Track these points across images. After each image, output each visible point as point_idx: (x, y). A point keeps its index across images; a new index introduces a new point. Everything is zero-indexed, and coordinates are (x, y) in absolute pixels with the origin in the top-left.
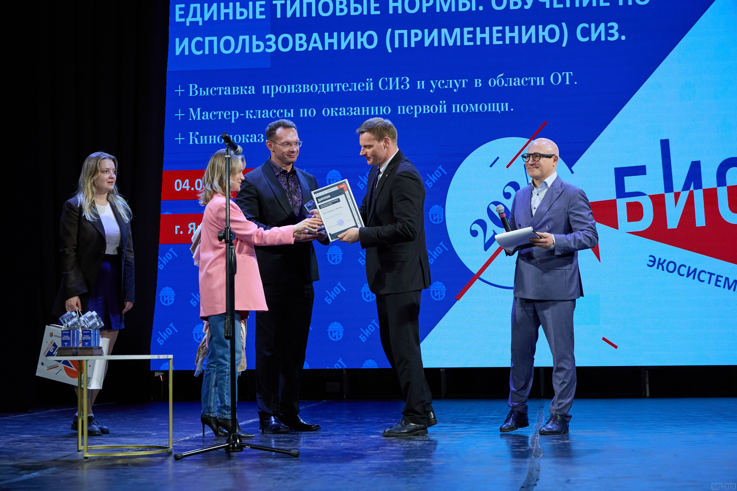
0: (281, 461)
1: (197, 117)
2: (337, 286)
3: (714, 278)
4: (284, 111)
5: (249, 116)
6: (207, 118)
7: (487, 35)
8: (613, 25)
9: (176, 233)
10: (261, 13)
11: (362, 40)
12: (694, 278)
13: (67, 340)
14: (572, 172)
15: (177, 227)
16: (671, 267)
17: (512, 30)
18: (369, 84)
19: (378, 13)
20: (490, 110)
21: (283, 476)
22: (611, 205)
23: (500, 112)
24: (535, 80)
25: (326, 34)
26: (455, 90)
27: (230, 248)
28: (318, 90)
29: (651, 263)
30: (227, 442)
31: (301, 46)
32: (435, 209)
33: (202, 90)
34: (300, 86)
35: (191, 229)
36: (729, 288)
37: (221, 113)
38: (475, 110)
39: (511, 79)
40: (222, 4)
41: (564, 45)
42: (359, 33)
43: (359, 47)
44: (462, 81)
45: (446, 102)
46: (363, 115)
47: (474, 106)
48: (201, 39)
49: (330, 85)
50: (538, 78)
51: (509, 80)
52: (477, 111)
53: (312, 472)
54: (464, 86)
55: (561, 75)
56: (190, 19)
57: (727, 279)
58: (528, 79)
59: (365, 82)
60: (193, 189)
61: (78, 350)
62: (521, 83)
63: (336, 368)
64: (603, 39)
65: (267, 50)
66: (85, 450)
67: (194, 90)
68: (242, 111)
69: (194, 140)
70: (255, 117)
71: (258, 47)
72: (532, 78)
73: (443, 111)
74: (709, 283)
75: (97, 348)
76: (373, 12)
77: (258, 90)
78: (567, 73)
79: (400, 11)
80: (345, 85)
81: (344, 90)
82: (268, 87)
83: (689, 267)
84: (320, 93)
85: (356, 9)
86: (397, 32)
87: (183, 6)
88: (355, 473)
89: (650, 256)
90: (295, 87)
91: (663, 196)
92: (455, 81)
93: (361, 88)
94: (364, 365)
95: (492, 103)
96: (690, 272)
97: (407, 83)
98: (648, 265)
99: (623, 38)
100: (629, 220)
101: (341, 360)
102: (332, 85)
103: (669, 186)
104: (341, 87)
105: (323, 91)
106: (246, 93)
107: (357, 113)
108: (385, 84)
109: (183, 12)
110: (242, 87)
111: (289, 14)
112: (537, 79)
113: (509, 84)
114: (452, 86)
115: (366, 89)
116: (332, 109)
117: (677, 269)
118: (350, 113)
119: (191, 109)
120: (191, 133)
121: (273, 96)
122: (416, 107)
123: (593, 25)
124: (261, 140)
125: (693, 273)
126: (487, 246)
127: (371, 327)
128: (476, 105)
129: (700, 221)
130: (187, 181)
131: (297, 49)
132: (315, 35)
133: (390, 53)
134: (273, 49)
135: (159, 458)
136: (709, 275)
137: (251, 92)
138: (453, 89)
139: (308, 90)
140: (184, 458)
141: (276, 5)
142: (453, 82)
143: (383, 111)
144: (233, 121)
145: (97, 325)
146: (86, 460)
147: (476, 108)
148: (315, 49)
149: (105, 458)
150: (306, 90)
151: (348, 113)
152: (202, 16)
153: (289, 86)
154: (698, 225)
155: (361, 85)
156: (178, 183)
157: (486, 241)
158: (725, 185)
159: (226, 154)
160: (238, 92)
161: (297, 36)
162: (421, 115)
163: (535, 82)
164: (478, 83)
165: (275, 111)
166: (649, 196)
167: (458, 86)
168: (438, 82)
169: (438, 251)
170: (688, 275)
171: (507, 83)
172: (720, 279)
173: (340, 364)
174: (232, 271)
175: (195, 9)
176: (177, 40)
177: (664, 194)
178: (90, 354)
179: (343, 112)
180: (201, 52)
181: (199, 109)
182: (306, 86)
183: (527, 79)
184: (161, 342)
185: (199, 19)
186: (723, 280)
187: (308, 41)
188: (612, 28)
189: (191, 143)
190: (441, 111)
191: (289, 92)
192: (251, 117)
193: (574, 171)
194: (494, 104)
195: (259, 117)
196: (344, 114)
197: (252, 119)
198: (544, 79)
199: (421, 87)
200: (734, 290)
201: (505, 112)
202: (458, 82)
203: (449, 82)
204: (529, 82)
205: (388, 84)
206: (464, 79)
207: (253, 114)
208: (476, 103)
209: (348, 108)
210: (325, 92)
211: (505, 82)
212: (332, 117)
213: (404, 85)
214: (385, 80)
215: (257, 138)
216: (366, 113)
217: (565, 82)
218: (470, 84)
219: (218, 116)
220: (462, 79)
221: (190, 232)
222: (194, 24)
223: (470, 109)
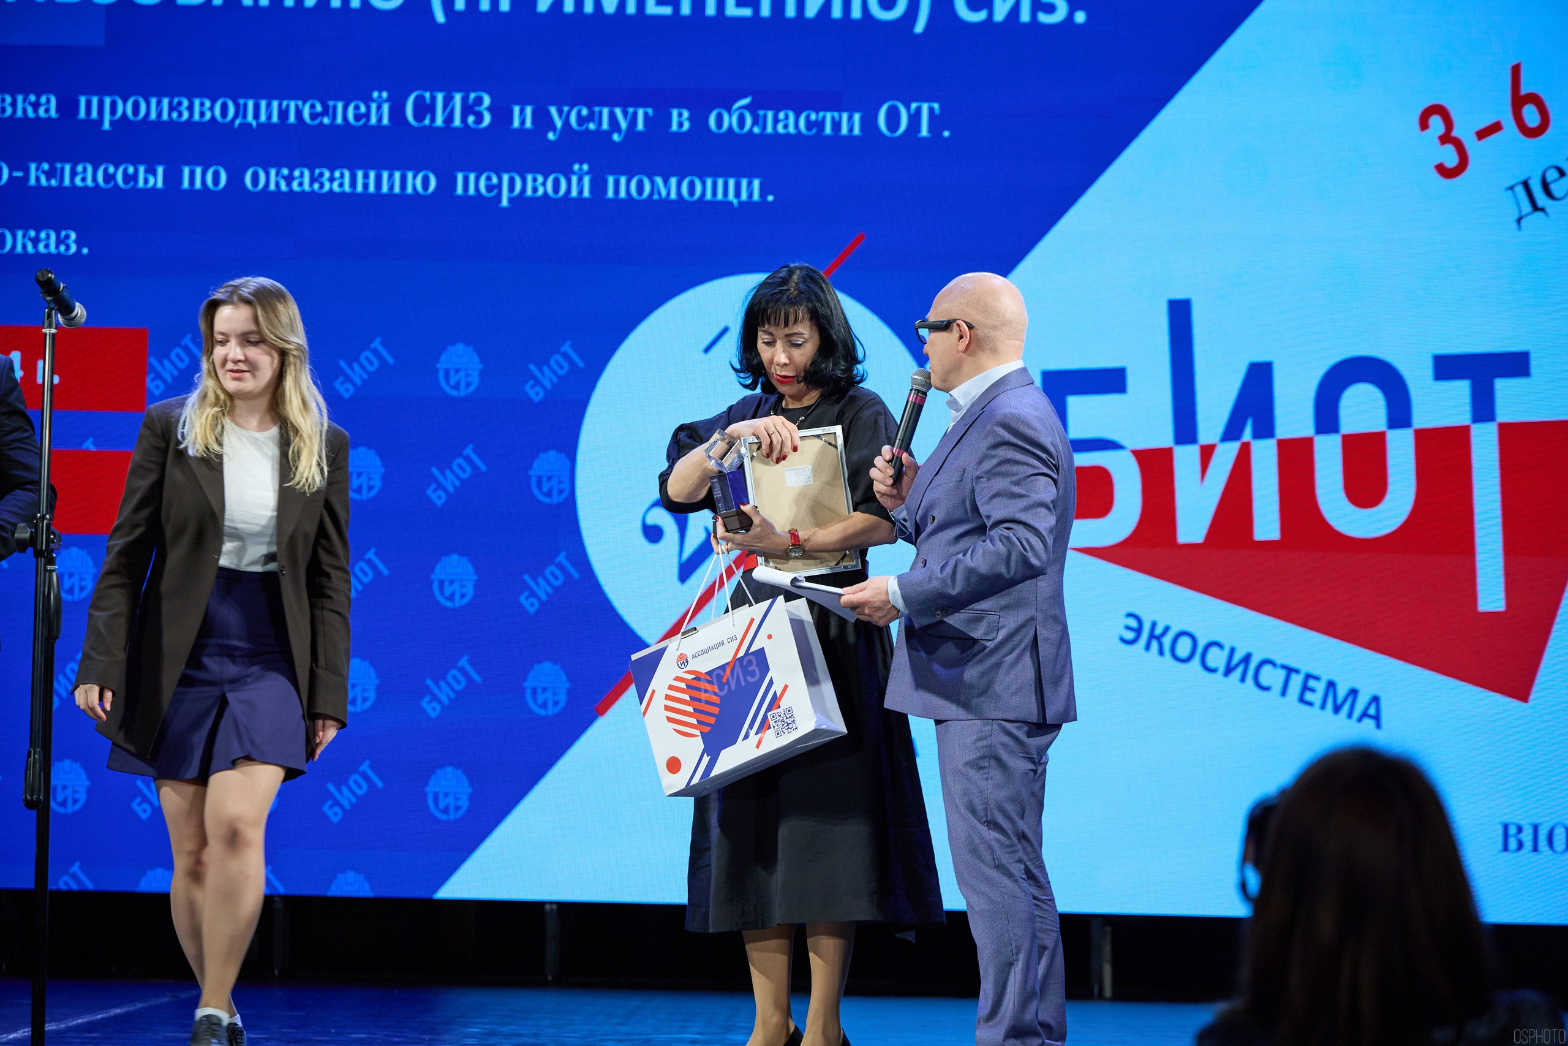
3: (1296, 681)
4: (136, 171)
5: (38, 179)
12: (1243, 679)
16: (1184, 647)
18: (379, 108)
20: (709, 196)
23: (740, 203)
24: (837, 119)
26: (616, 137)
27: (46, 571)
28: (236, 116)
29: (1130, 635)
32: (547, 462)
34: (186, 103)
36: (1337, 709)
38: (669, 194)
39: (770, 115)
41: (919, 27)
43: (355, 3)
44: (635, 114)
45: (589, 169)
46: (359, 195)
47: (666, 182)
49: (269, 105)
50: (845, 116)
51: (765, 115)
52: (673, 195)
54: (640, 126)
55: (908, 108)
57: (1331, 685)
58: (817, 115)
59: (368, 101)
62: (797, 126)
64: (1025, 16)
68: (18, 163)
70: (54, 183)
72: (829, 116)
73: (581, 192)
74: (1284, 693)
77: (68, 107)
78: (925, 107)
80: (313, 106)
81: (308, 121)
82: (95, 100)
83: (1232, 651)
84: (240, 124)
89: (1130, 615)
90: (170, 103)
91: (1168, 453)
92: (618, 112)
93: (357, 117)
94: (333, 888)
95: (715, 175)
96: (1235, 662)
97: (489, 109)
98: (1124, 641)
99: (1080, 17)
103: (1185, 429)
104: (299, 113)
105: (250, 118)
106: (30, 113)
107: (341, 185)
108: (424, 109)
110: (20, 98)
112: (840, 117)
113: (764, 127)
114: (610, 124)
115: (369, 120)
116: (273, 172)
117: (1200, 652)
118: (322, 186)
121: (106, 126)
122: (506, 177)
124: (68, 248)
125: (1240, 666)
126: (687, 570)
127: (355, 782)
128: (673, 181)
129: (1267, 524)
133: (440, 25)
136: (1283, 673)
137: (47, 111)
138: (609, 134)
139: (208, 116)
142: (612, 116)
143: (414, 185)
147: (671, 188)
148: (233, 2)
150: (202, 114)
151: (316, 186)
153: (154, 101)
154: (1260, 535)
155: (357, 108)
157: (687, 554)
158: (1334, 429)
160: (9, 111)
162: (519, 201)
163: (836, 125)
164: (680, 120)
165: (111, 170)
166: (1134, 452)
167: (624, 125)
168: (569, 112)
169: (550, 578)
170: (1228, 671)
171: (758, 124)
172: (1312, 683)
177: (1170, 449)
179: (303, 181)
182: (202, 104)
183: (813, 117)
186: (1320, 687)
190: (574, 193)
191: (153, 116)
192: (44, 182)
194: (720, 182)
195: (67, 182)
196: (306, 187)
197: (44, 188)
198: (863, 121)
199: (523, 123)
200: (1350, 716)
201: (749, 204)
202: (625, 114)
203: (601, 113)
204: (821, 124)
205: (432, 109)
206: (641, 106)
207: (50, 175)
208: (674, 175)
209: (317, 172)
210: (254, 123)
211: (755, 122)
212: (272, 193)
213: (476, 117)
214: (423, 98)
215: (59, 242)
216: (366, 186)
217: (919, 130)
218: (659, 122)
220: (636, 106)
223: (656, 191)
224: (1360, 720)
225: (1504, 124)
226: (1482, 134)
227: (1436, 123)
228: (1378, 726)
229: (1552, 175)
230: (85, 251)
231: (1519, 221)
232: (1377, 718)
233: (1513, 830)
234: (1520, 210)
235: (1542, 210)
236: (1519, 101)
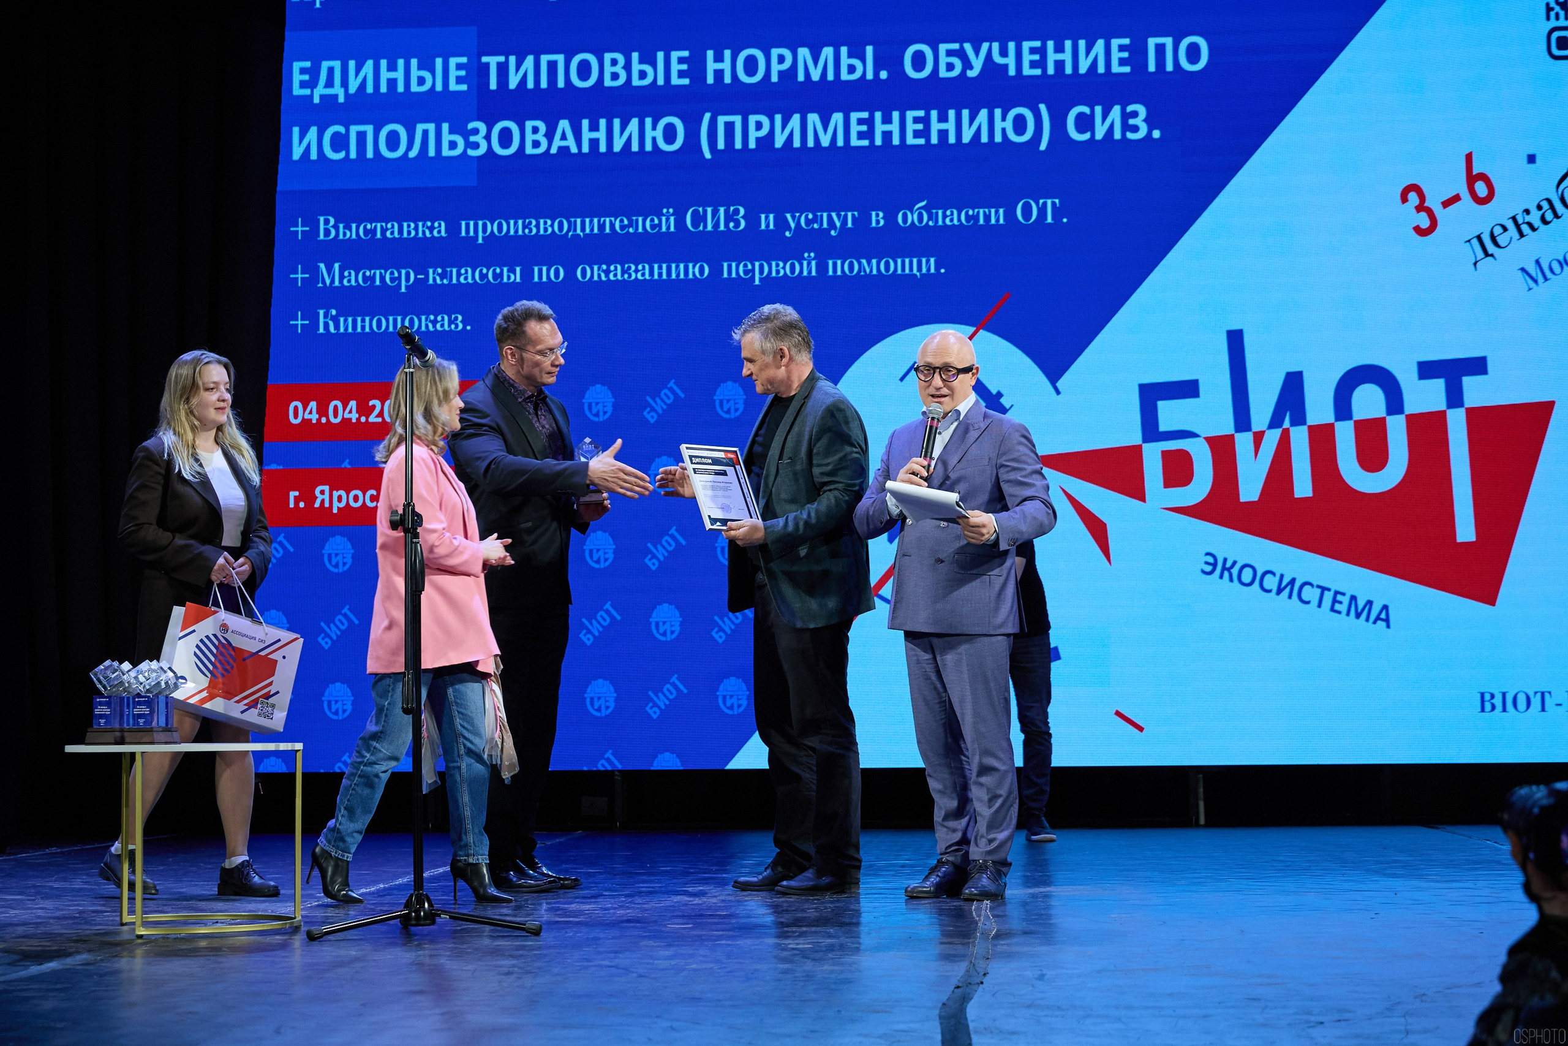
0: (508, 943)
1: (333, 281)
2: (604, 610)
3: (1328, 597)
4: (502, 271)
5: (434, 279)
6: (353, 283)
7: (894, 127)
8: (1137, 110)
9: (292, 505)
10: (459, 80)
11: (654, 134)
12: (1290, 597)
13: (105, 714)
14: (1058, 392)
15: (293, 494)
16: (1247, 575)
17: (943, 118)
18: (668, 220)
19: (686, 81)
20: (899, 272)
21: (516, 969)
22: (1133, 454)
23: (921, 274)
24: (988, 213)
25: (585, 123)
26: (833, 233)
28: (569, 230)
29: (1209, 568)
30: (405, 907)
31: (536, 144)
33: (344, 228)
34: (534, 222)
35: (320, 497)
36: (1358, 616)
37: (381, 273)
38: (871, 271)
39: (940, 212)
40: (384, 63)
41: (1043, 146)
42: (648, 121)
43: (649, 147)
44: (846, 216)
45: (815, 256)
46: (656, 281)
47: (869, 263)
48: (341, 129)
49: (591, 222)
50: (993, 211)
51: (937, 213)
52: (875, 272)
53: (569, 961)
54: (850, 225)
55: (1037, 204)
56: (320, 90)
57: (1353, 598)
58: (974, 211)
59: (659, 215)
60: (324, 420)
61: (126, 734)
62: (959, 219)
63: (602, 769)
64: (1117, 135)
65: (471, 152)
66: (139, 923)
67: (327, 227)
68: (421, 269)
69: (326, 325)
70: (445, 281)
71: (453, 145)
72: (981, 211)
73: (810, 272)
74: (1319, 606)
76: (675, 81)
77: (452, 229)
78: (1049, 202)
79: (728, 80)
80: (622, 221)
81: (619, 231)
82: (472, 223)
83: (1282, 576)
84: (572, 235)
85: (643, 75)
86: (722, 120)
87: (308, 64)
88: (648, 964)
89: (1207, 554)
90: (524, 223)
91: (1231, 438)
92: (834, 215)
93: (653, 227)
94: (655, 764)
95: (903, 257)
96: (1284, 584)
97: (741, 217)
98: (1203, 572)
99: (1156, 134)
100: (1167, 485)
101: (612, 754)
102: (596, 220)
103: (1242, 421)
104: (612, 225)
105: (579, 231)
106: (428, 234)
107: (643, 275)
108: (698, 219)
109: (306, 77)
110: (420, 224)
111: (513, 82)
112: (990, 212)
113: (937, 221)
114: (828, 224)
115: (661, 228)
116: (596, 267)
117: (1259, 579)
118: (630, 276)
119: (322, 266)
120: (321, 312)
121: (480, 241)
122: (757, 264)
123: (1098, 109)
124: (457, 326)
125: (1288, 587)
127: (668, 690)
128: (874, 261)
129: (1303, 486)
130: (313, 405)
131: (529, 150)
132: (564, 125)
133: (709, 160)
134: (483, 149)
135: (278, 937)
136: (1319, 591)
137: (439, 232)
138: (828, 230)
139: (550, 230)
140: (325, 938)
141: (488, 64)
142: (830, 219)
143: (694, 273)
144: (403, 290)
145: (161, 686)
146: (140, 941)
147: (872, 267)
148: (564, 150)
149: (175, 936)
150: (546, 230)
151: (626, 276)
152: (345, 84)
153: (512, 222)
154: (1298, 494)
155: (652, 220)
156: (296, 408)
158: (1349, 417)
160: (413, 233)
161: (529, 124)
162: (767, 280)
163: (987, 218)
164: (877, 219)
165: (485, 271)
166: (1205, 438)
167: (838, 224)
168: (800, 217)
170: (1279, 591)
171: (932, 220)
172: (1339, 598)
173: (609, 761)
175: (331, 70)
176: (296, 130)
177: (1233, 436)
179: (617, 273)
180: (342, 155)
181: (337, 266)
182: (545, 223)
183: (971, 212)
185: (338, 90)
186: (1345, 600)
187: (550, 136)
188: (1135, 114)
189: (321, 330)
190: (805, 273)
191: (512, 232)
192: (438, 281)
193: (1060, 390)
194: (907, 261)
195: (454, 281)
196: (619, 277)
197: (439, 285)
198: (1005, 212)
199: (768, 225)
200: (1367, 620)
201: (927, 275)
202: (839, 216)
203: (822, 216)
204: (976, 218)
205: (704, 219)
206: (850, 211)
207: (443, 276)
208: (874, 258)
209: (626, 266)
210: (582, 234)
211: (930, 218)
212: (596, 282)
213: (734, 223)
214: (699, 211)
215: (450, 323)
216: (660, 274)
217: (1046, 219)
218: (863, 221)
219: (373, 278)
220: (847, 210)
221: (317, 505)
222: (329, 101)
223: (862, 270)
224: (1375, 622)
225: (1462, 196)
226: (1446, 204)
227: (1413, 197)
228: (1388, 626)
229: (1498, 230)
230: (469, 328)
231: (1475, 264)
232: (1387, 621)
233: (1487, 697)
234: (1476, 257)
235: (1492, 255)
236: (1472, 179)
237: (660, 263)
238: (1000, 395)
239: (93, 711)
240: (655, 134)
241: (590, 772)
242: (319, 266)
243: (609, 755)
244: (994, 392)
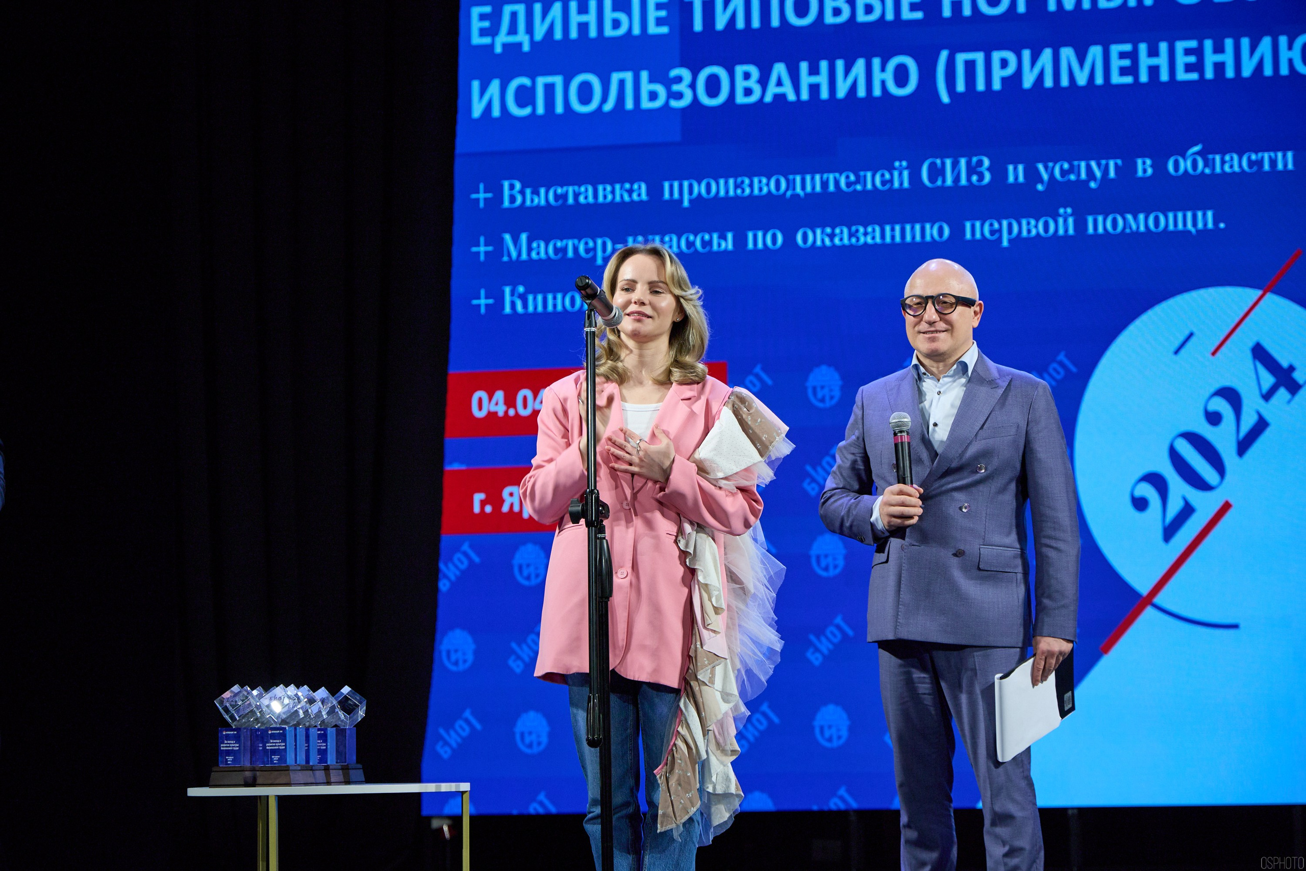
1: (519, 254)
2: (834, 625)
4: (711, 238)
6: (543, 255)
7: (1162, 61)
9: (477, 509)
10: (659, 22)
13: (233, 750)
15: (478, 497)
17: (1219, 49)
18: (900, 174)
19: (919, 15)
20: (1171, 227)
23: (1198, 231)
24: (1274, 157)
25: (804, 66)
26: (1093, 185)
27: (596, 538)
28: (787, 189)
31: (748, 92)
33: (533, 193)
34: (747, 181)
35: (508, 501)
37: (574, 243)
38: (1138, 228)
39: (1218, 158)
40: (573, 5)
42: (876, 62)
43: (877, 92)
44: (1107, 165)
45: (1072, 212)
46: (888, 245)
47: (1135, 218)
48: (526, 81)
49: (813, 179)
50: (1280, 155)
51: (1214, 159)
52: (1142, 229)
54: (1112, 174)
56: (503, 38)
58: (1257, 156)
59: (891, 169)
60: (512, 412)
61: (258, 773)
62: (1240, 166)
63: (834, 808)
65: (674, 104)
67: (512, 193)
68: (619, 238)
69: (513, 304)
71: (653, 96)
72: (1266, 156)
73: (1066, 230)
75: (299, 768)
76: (907, 15)
77: (655, 191)
79: (967, 12)
80: (848, 177)
81: (844, 188)
82: (676, 184)
84: (792, 196)
85: (869, 9)
86: (961, 58)
87: (487, 9)
90: (735, 182)
92: (1093, 164)
93: (884, 183)
95: (1175, 210)
97: (988, 169)
101: (845, 790)
102: (817, 177)
104: (837, 183)
105: (798, 190)
106: (626, 198)
107: (873, 238)
108: (936, 172)
109: (486, 24)
110: (618, 187)
111: (721, 23)
112: (1276, 156)
113: (1214, 168)
114: (1086, 175)
115: (893, 184)
116: (818, 231)
118: (858, 239)
119: (507, 237)
120: (507, 290)
121: (686, 203)
122: (1005, 223)
126: (1169, 532)
128: (1141, 217)
130: (499, 395)
131: (740, 99)
132: (780, 69)
133: (947, 104)
134: (687, 100)
137: (639, 195)
138: (1086, 182)
139: (765, 190)
141: (691, 3)
142: (1089, 169)
143: (931, 235)
144: (599, 262)
145: (299, 715)
147: (1139, 223)
148: (780, 98)
150: (761, 189)
151: (854, 240)
152: (530, 30)
153: (722, 182)
155: (883, 175)
156: (480, 400)
157: (1168, 519)
159: (587, 325)
160: (610, 197)
161: (740, 70)
162: (1017, 241)
163: (1273, 163)
164: (1144, 167)
165: (692, 238)
167: (1098, 174)
168: (1053, 168)
171: (1208, 166)
173: (842, 800)
174: (603, 590)
175: (514, 15)
176: (476, 85)
178: (284, 782)
179: (842, 236)
180: (527, 111)
181: (524, 237)
182: (760, 182)
183: (1254, 157)
184: (446, 752)
185: (522, 37)
187: (763, 82)
189: (508, 310)
190: (1061, 232)
191: (722, 193)
194: (1180, 215)
196: (846, 241)
198: (1295, 158)
199: (1016, 178)
201: (1205, 230)
202: (1099, 165)
203: (1079, 166)
204: (1260, 163)
205: (942, 172)
206: (1112, 158)
208: (1142, 212)
209: (854, 228)
210: (802, 194)
211: (1206, 165)
212: (819, 248)
213: (978, 175)
214: (935, 164)
216: (893, 237)
218: (1127, 170)
219: (564, 250)
220: (1108, 158)
221: (505, 508)
222: (512, 49)
223: (1127, 226)
237: (893, 224)
238: (1292, 368)
239: (218, 747)
240: (884, 76)
241: (821, 813)
242: (502, 239)
243: (842, 792)
244: (1285, 364)
